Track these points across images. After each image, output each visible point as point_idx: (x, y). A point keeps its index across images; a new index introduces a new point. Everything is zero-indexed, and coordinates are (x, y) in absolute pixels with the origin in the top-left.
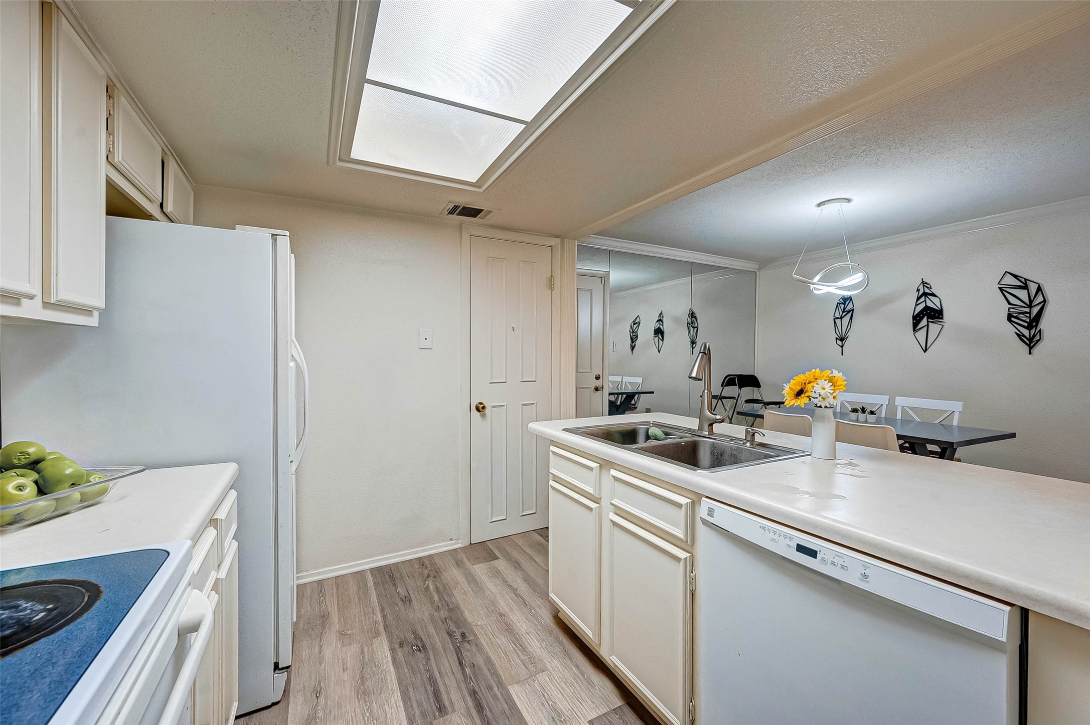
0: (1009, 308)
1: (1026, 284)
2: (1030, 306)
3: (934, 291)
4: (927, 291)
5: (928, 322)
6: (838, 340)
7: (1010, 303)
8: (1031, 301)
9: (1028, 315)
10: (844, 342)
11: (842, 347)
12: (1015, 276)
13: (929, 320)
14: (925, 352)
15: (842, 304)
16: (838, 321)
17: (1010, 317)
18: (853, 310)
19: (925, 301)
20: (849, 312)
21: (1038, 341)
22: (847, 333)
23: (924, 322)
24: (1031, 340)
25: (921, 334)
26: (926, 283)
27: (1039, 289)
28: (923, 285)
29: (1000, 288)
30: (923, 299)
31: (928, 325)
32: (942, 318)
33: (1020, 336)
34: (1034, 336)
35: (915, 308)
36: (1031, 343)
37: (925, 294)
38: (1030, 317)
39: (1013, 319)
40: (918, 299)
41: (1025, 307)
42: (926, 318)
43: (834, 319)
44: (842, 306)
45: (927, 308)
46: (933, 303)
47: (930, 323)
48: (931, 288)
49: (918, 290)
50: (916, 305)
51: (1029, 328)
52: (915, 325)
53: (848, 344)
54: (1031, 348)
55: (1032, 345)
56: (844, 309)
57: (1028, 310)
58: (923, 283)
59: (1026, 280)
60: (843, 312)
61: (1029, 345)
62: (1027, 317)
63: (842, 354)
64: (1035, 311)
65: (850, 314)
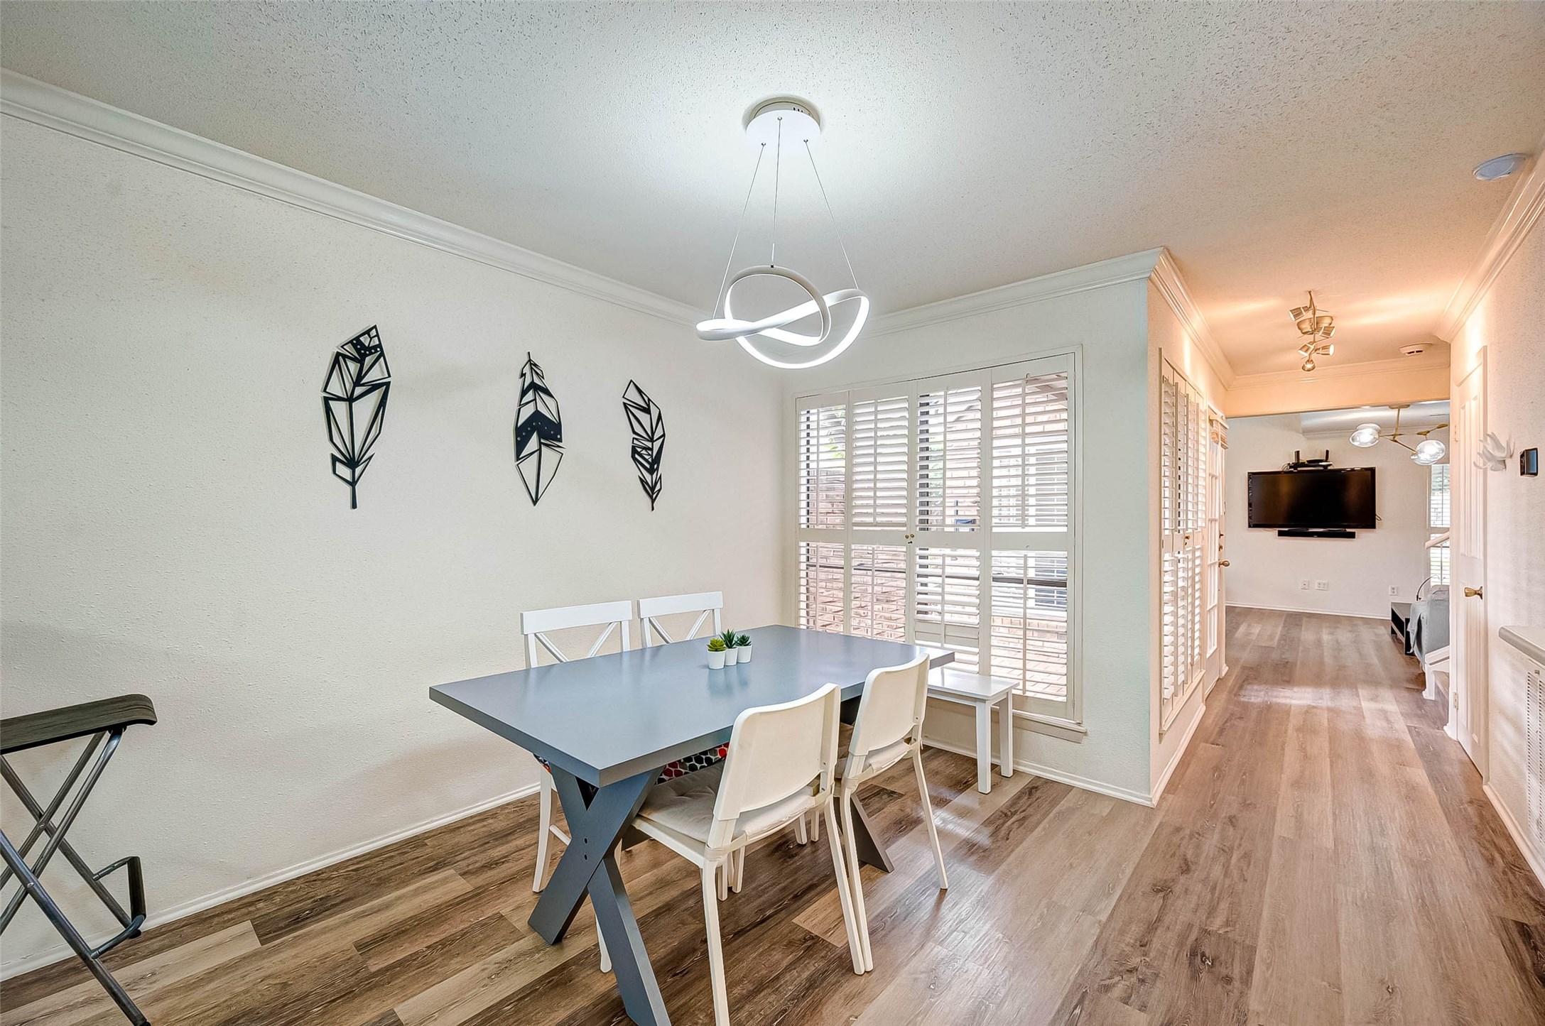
0: (634, 438)
1: (649, 405)
2: (652, 440)
3: (548, 383)
4: (537, 381)
5: (540, 443)
6: (338, 464)
7: (634, 432)
8: (653, 433)
9: (650, 452)
10: (358, 470)
11: (353, 483)
12: (640, 391)
13: (542, 441)
14: (535, 502)
15: (354, 359)
16: (339, 409)
17: (634, 451)
18: (388, 384)
19: (535, 400)
20: (374, 387)
21: (659, 490)
22: (369, 441)
23: (533, 443)
24: (653, 488)
25: (529, 466)
26: (535, 365)
27: (660, 418)
28: (532, 368)
29: (625, 404)
30: (530, 396)
31: (540, 449)
32: (560, 440)
33: (643, 482)
34: (656, 483)
35: (519, 410)
36: (652, 491)
37: (533, 386)
38: (652, 456)
39: (637, 456)
40: (524, 393)
41: (648, 441)
42: (535, 437)
43: (326, 400)
44: (353, 367)
45: (537, 415)
46: (546, 407)
47: (543, 448)
48: (543, 378)
49: (523, 375)
50: (521, 406)
51: (651, 471)
52: (520, 445)
53: (370, 478)
54: (653, 501)
55: (654, 496)
56: (360, 376)
57: (649, 445)
58: (531, 364)
59: (649, 400)
60: (357, 383)
61: (651, 497)
62: (649, 455)
63: (354, 506)
64: (657, 445)
65: (375, 397)
